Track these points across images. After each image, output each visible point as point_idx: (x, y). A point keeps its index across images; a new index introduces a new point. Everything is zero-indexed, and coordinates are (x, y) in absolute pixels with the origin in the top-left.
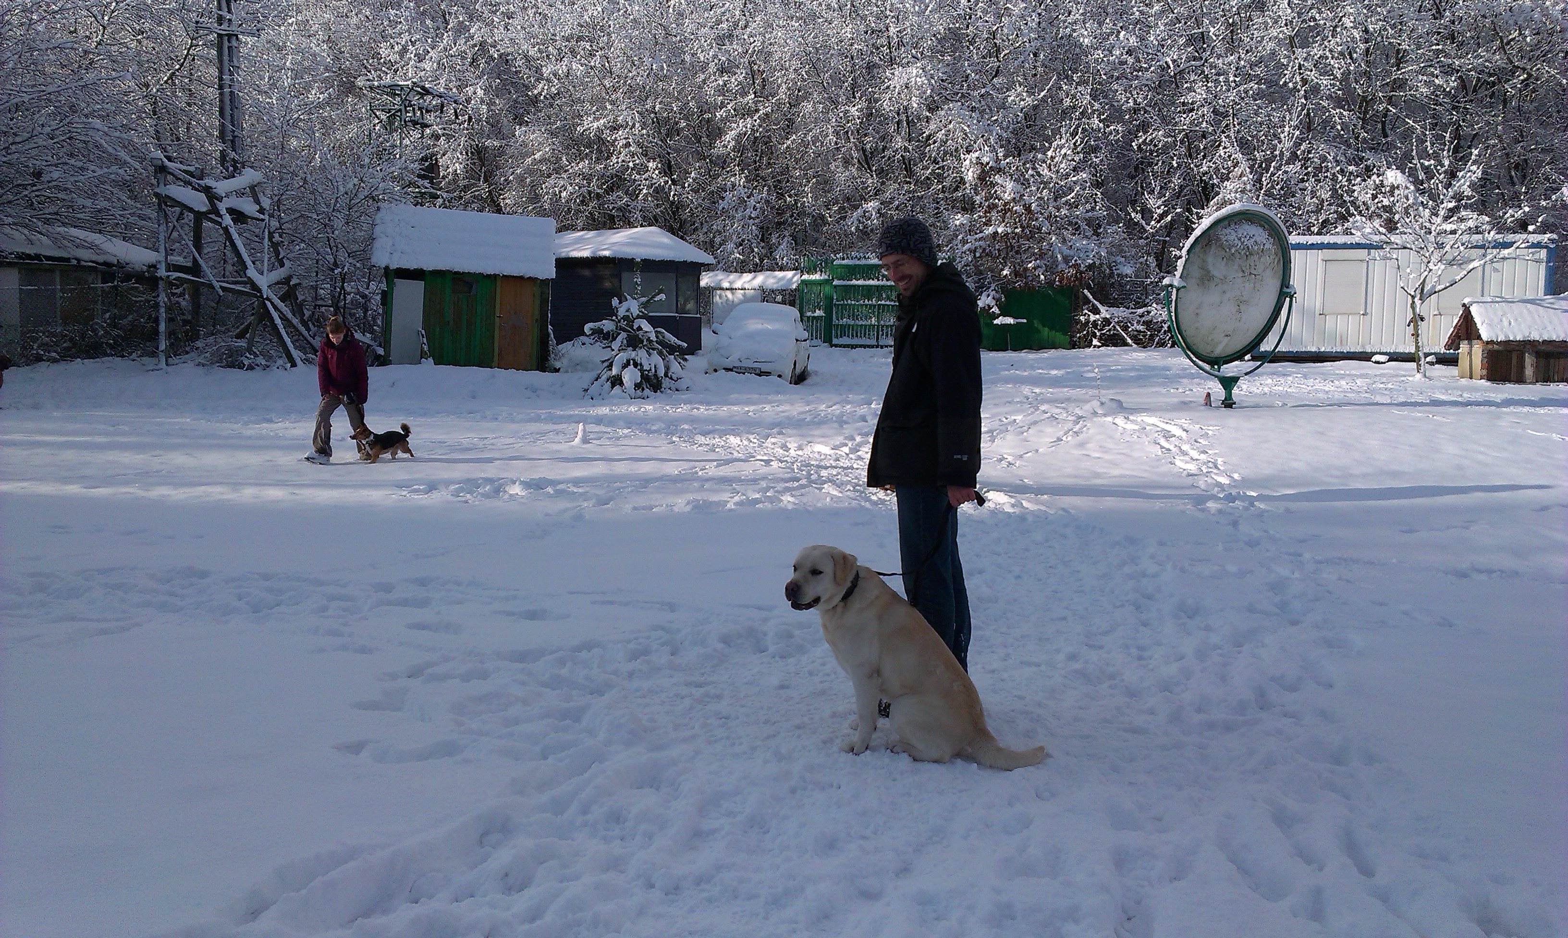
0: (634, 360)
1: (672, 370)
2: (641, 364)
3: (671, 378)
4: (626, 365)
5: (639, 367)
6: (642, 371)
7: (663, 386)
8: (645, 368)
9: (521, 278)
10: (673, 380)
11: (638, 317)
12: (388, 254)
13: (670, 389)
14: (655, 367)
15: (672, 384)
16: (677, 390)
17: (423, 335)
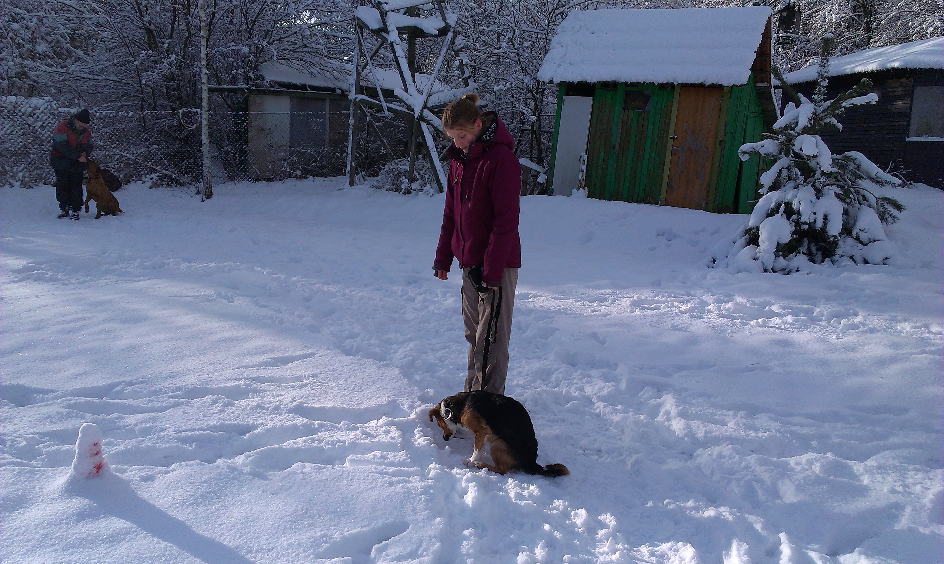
0: (788, 205)
1: (861, 224)
2: (799, 213)
3: (858, 239)
4: (772, 213)
5: (794, 217)
6: (798, 223)
7: (839, 251)
8: (803, 220)
9: (701, 86)
10: (861, 243)
11: (806, 131)
12: (555, 65)
13: (852, 258)
14: (826, 217)
15: (858, 251)
16: (866, 262)
17: (584, 161)
